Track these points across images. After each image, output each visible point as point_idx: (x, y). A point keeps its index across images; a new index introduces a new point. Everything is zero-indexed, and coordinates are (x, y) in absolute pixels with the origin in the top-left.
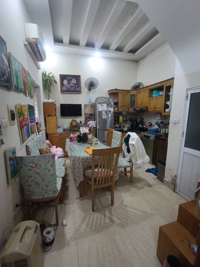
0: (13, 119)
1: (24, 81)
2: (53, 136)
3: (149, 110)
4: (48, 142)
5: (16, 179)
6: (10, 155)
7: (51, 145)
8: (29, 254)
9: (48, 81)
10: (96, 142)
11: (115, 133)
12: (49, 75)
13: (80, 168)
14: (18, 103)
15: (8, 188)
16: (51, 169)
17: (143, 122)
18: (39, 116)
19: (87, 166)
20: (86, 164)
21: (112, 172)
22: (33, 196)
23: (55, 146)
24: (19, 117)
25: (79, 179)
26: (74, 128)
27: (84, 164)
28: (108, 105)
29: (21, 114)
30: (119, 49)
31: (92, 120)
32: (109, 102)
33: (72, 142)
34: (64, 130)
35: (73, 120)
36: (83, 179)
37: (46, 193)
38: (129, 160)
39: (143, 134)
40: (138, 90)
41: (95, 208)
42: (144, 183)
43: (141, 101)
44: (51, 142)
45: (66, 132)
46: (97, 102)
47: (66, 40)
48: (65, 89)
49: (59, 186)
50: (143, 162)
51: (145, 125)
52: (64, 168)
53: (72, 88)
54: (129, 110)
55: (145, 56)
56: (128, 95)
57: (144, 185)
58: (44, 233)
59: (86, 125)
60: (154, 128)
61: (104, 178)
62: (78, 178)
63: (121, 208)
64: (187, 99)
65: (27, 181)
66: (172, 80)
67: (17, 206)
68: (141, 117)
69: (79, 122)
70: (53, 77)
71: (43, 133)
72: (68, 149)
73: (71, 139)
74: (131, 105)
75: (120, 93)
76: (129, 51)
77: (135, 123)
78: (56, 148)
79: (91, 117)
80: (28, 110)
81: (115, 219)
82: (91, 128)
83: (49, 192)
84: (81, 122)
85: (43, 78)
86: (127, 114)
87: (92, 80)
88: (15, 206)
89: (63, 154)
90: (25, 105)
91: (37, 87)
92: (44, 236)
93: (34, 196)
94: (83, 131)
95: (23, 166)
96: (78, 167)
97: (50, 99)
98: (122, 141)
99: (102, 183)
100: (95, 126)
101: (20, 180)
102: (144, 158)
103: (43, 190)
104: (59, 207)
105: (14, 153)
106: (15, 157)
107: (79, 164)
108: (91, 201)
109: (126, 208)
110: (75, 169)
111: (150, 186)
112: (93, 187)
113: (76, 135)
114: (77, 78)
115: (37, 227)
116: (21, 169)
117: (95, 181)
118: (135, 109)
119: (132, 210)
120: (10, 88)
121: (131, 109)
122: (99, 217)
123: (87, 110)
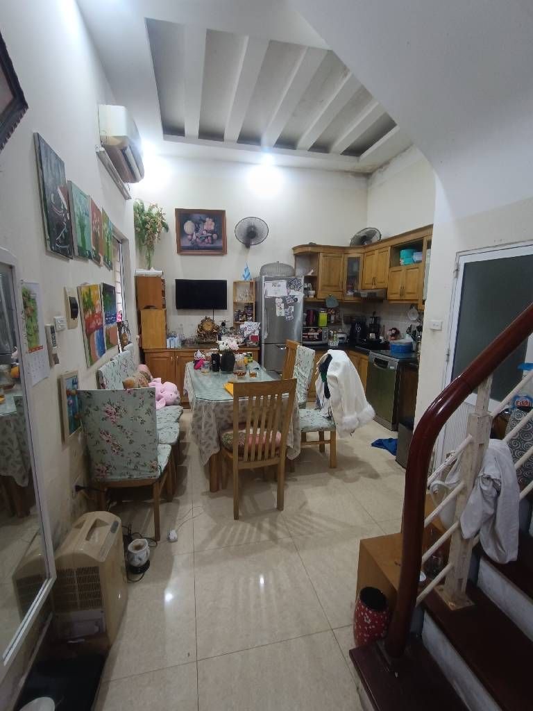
0: (74, 315)
1: (95, 234)
2: (155, 355)
3: (391, 297)
4: (144, 368)
5: (77, 435)
6: (67, 385)
7: (151, 377)
8: (103, 559)
9: (148, 226)
10: (254, 371)
11: (301, 353)
12: (150, 209)
13: (211, 425)
14: (83, 283)
15: (63, 449)
16: (146, 418)
17: (379, 326)
18: (125, 307)
19: (226, 421)
20: (225, 416)
21: (279, 435)
22: (108, 474)
23: (159, 379)
24: (86, 310)
25: (209, 449)
26: (207, 337)
27: (220, 416)
28: (289, 285)
29: (89, 305)
30: (321, 147)
31: (252, 320)
32: (294, 275)
33: (199, 370)
34: (183, 342)
35: (206, 318)
36: (217, 450)
37: (136, 469)
38: (327, 415)
39: (374, 355)
40: (368, 246)
41: (240, 514)
42: (362, 469)
43: (373, 275)
44: (151, 369)
45: (186, 346)
46: (263, 277)
47: (192, 128)
48: (188, 244)
49: (163, 458)
50: (358, 419)
51: (383, 335)
52: (176, 427)
53: (203, 241)
54: (343, 295)
55: (387, 163)
56: (342, 259)
57: (360, 473)
58: (130, 547)
59: (236, 330)
60: (402, 341)
61: (260, 447)
62: (207, 447)
63: (299, 516)
64: (457, 277)
65: (98, 442)
66: (428, 231)
67: (78, 488)
68: (374, 313)
69: (220, 324)
70: (159, 214)
71: (133, 347)
72: (190, 385)
73: (196, 362)
74: (348, 283)
75: (321, 255)
76: (345, 151)
77: (358, 329)
78: (163, 382)
79: (249, 311)
80: (102, 297)
81: (280, 534)
82: (248, 338)
83: (141, 468)
84: (223, 324)
85: (136, 219)
86: (339, 306)
87: (253, 222)
88: (74, 489)
89: (178, 398)
90: (97, 286)
91: (121, 241)
92: (129, 552)
93: (111, 474)
94: (225, 345)
95: (91, 409)
96: (206, 423)
97: (152, 268)
98: (315, 370)
99: (256, 459)
100: (257, 333)
101: (85, 440)
102: (361, 410)
103: (130, 462)
104: (162, 508)
105: (75, 383)
106: (76, 391)
107: (209, 416)
108: (231, 500)
109: (309, 517)
110: (200, 427)
111: (375, 476)
112: (237, 466)
113: (209, 354)
114: (218, 217)
115: (116, 524)
116: (87, 416)
117: (241, 454)
118: (357, 295)
119: (323, 522)
120: (70, 254)
121: (350, 293)
122: (247, 531)
123: (240, 292)
